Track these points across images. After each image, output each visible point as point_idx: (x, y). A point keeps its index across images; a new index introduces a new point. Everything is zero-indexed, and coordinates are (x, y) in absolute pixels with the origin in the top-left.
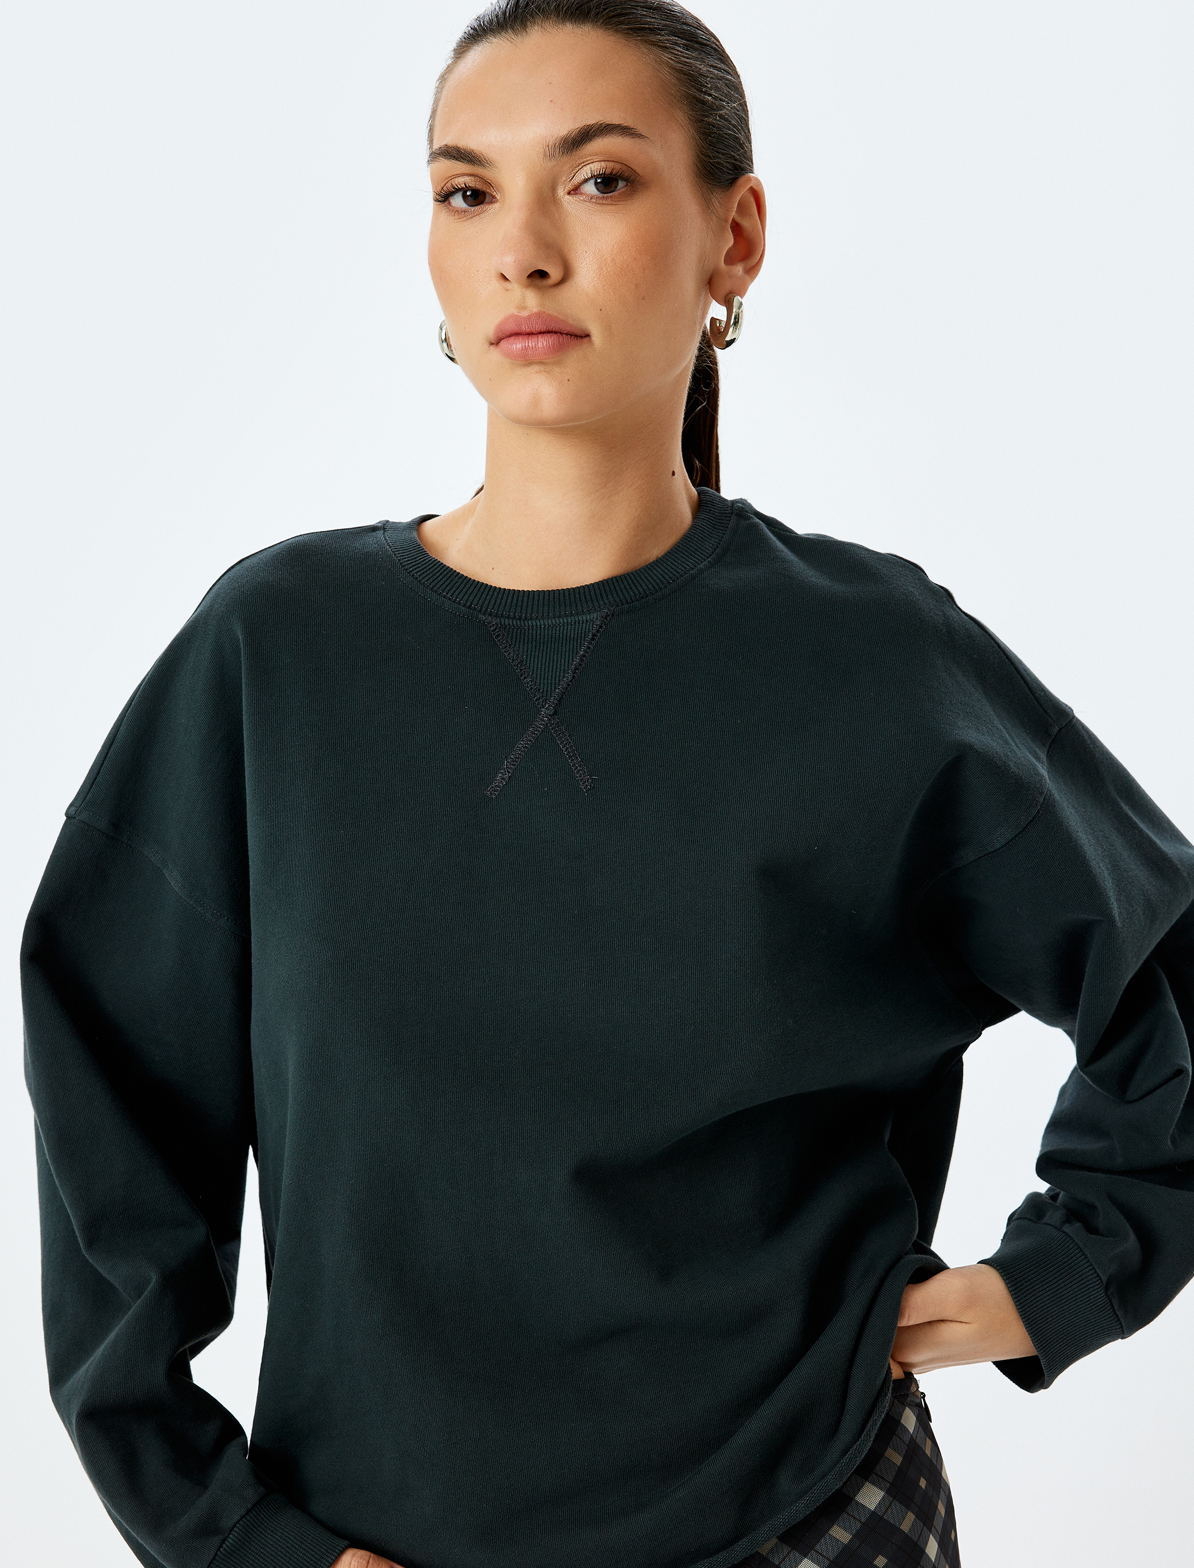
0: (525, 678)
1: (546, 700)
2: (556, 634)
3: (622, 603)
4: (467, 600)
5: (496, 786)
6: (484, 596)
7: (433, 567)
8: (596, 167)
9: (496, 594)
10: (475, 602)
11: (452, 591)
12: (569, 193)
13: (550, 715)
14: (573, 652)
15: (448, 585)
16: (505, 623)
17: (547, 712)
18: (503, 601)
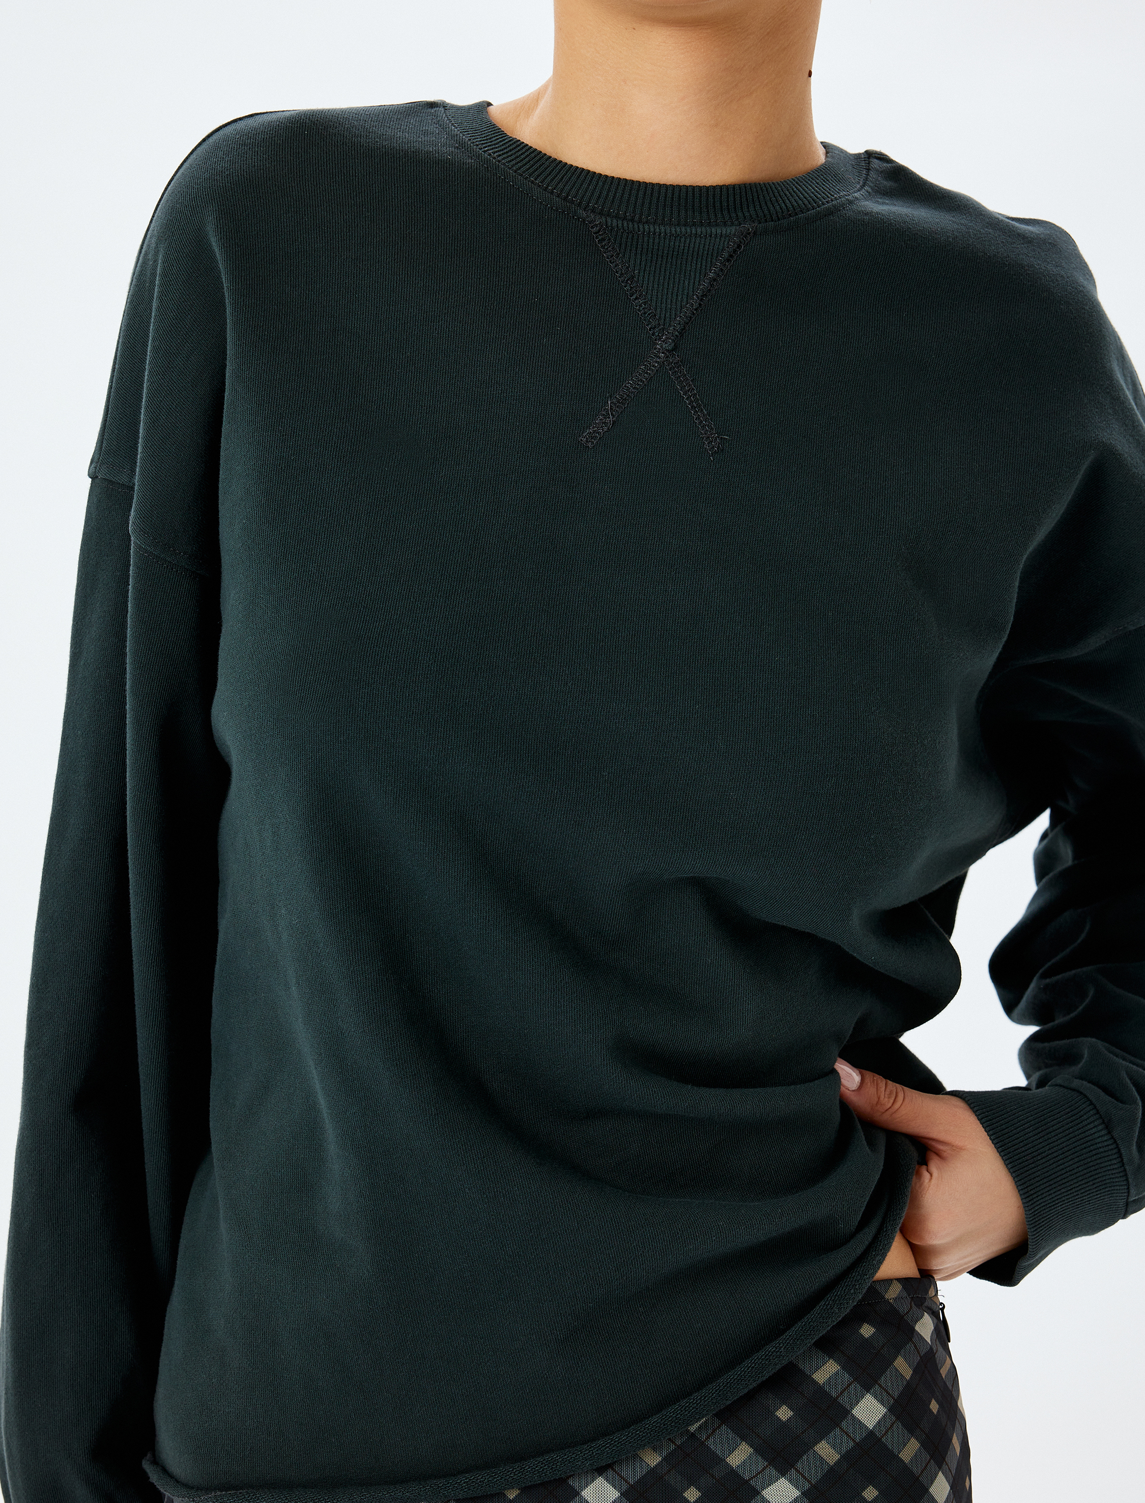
0: (636, 298)
1: (663, 329)
2: (679, 246)
3: (766, 220)
4: (563, 189)
5: (594, 432)
6: (585, 185)
7: (515, 148)
9: (600, 183)
10: (573, 192)
11: (543, 177)
13: (668, 351)
14: (700, 273)
15: (537, 169)
16: (612, 224)
17: (664, 346)
18: (611, 195)
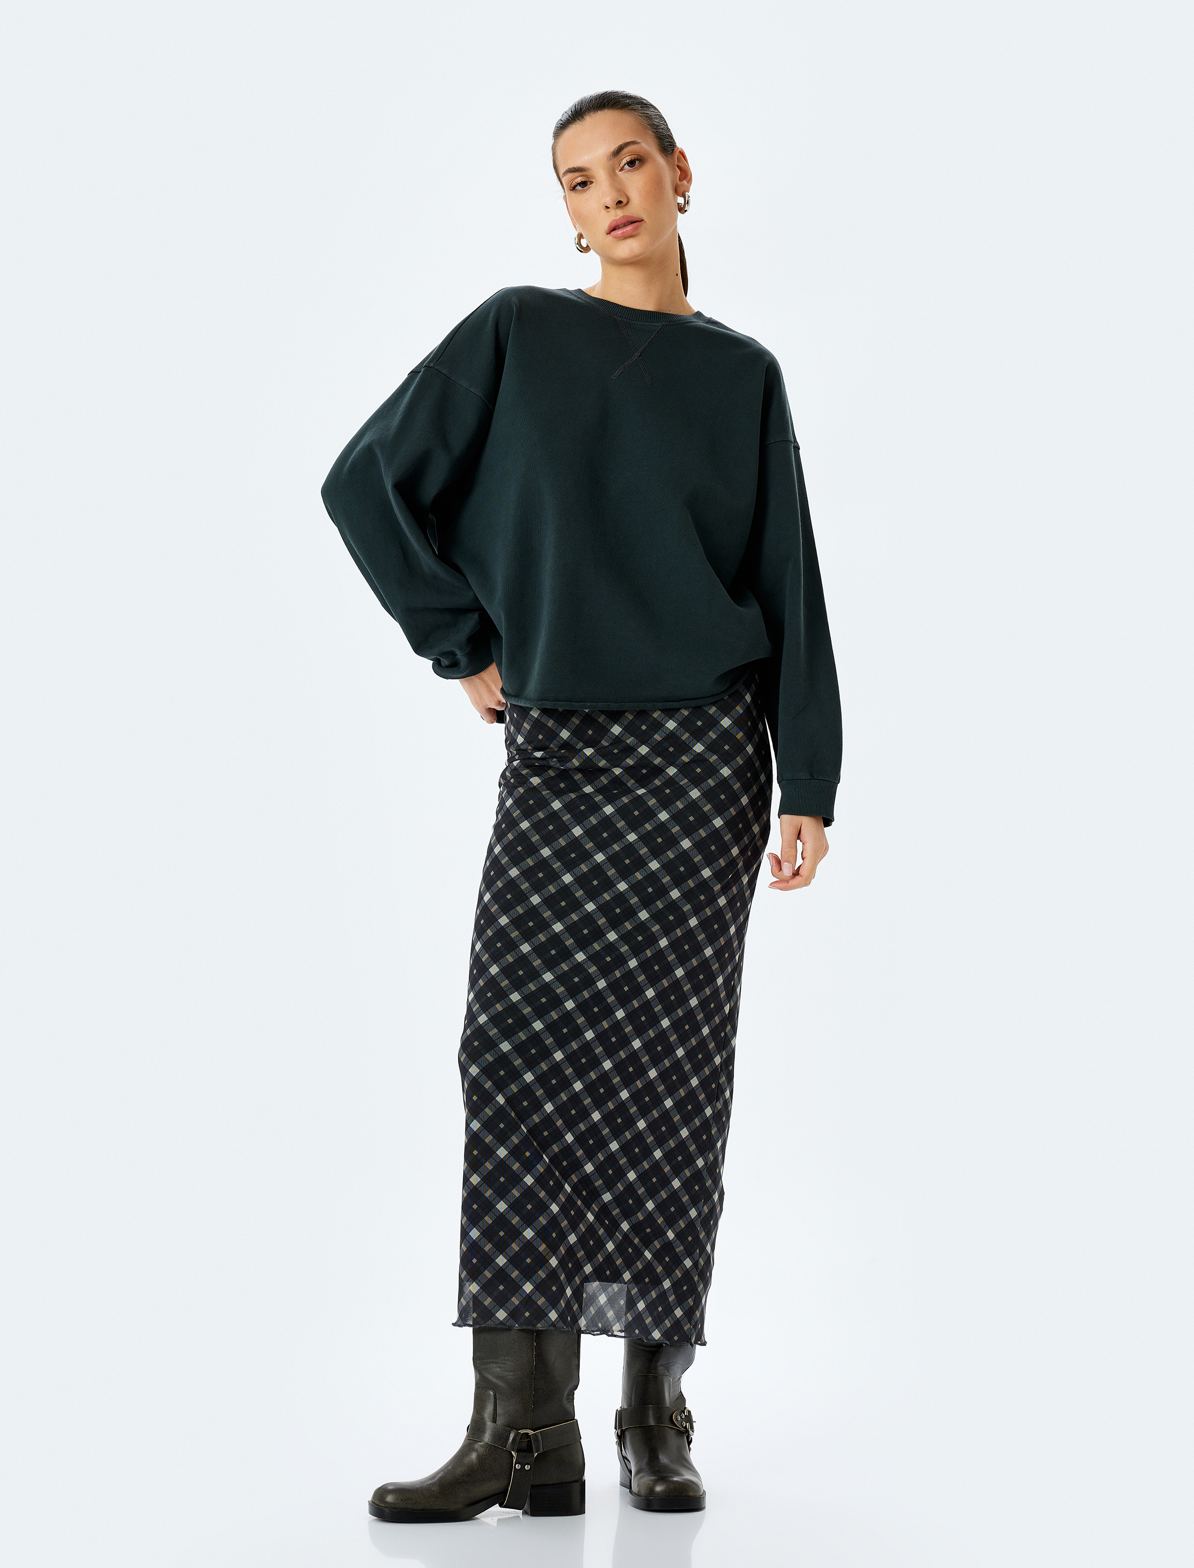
5: (615, 375)
8: (628, 159)
9: (621, 308)
12: (620, 171)
13: (638, 356)
